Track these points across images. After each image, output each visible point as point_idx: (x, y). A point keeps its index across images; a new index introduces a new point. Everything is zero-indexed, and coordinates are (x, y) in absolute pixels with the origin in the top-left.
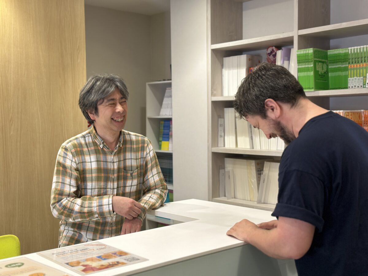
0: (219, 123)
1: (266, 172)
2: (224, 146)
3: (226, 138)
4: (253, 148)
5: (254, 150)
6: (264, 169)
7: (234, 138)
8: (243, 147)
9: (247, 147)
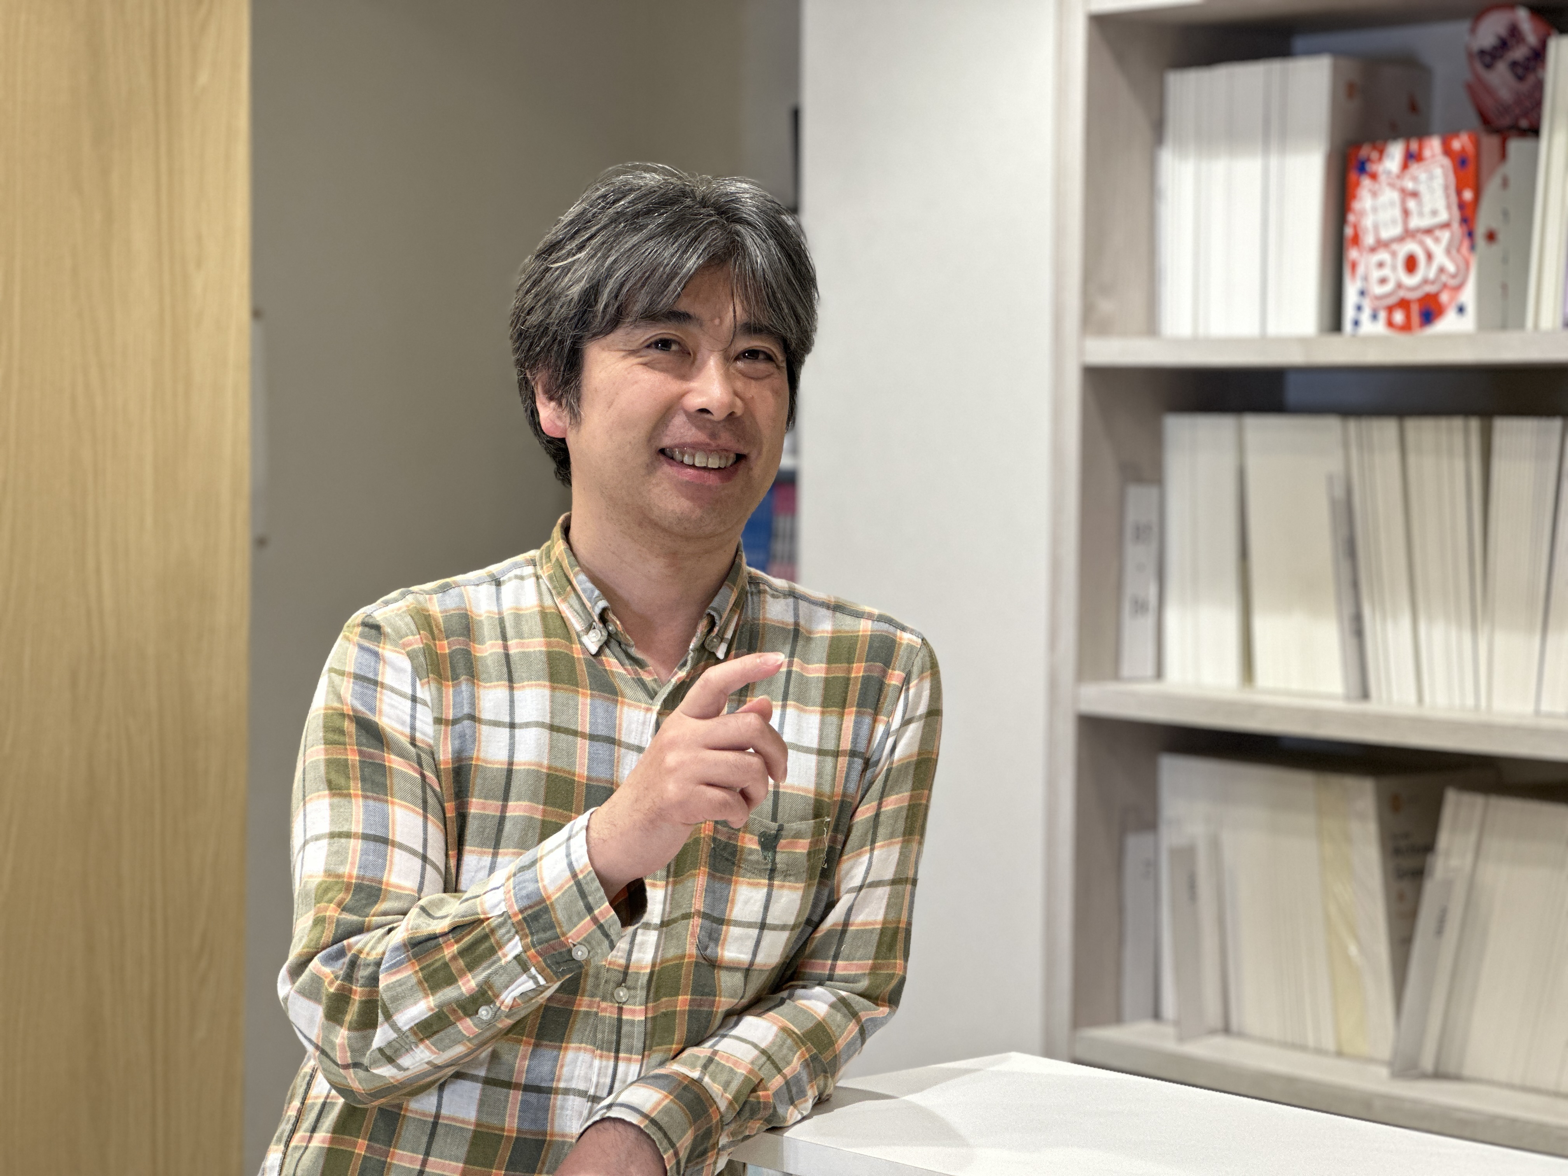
0: (1132, 517)
1: (1454, 862)
2: (1159, 673)
3: (1173, 618)
4: (1365, 695)
5: (1372, 707)
6: (1444, 839)
7: (1230, 621)
8: (1295, 686)
9: (1323, 688)
